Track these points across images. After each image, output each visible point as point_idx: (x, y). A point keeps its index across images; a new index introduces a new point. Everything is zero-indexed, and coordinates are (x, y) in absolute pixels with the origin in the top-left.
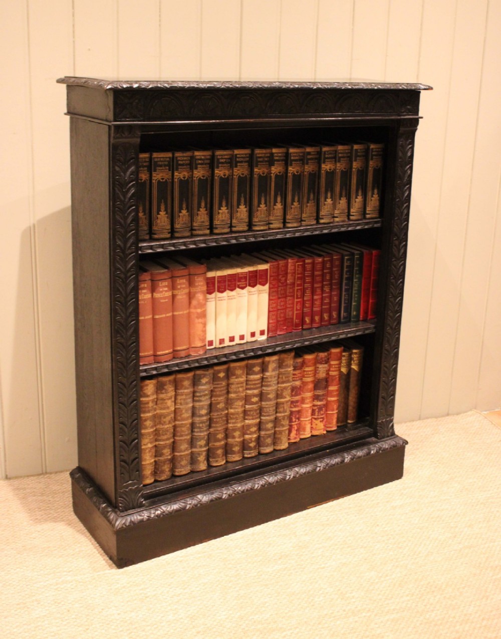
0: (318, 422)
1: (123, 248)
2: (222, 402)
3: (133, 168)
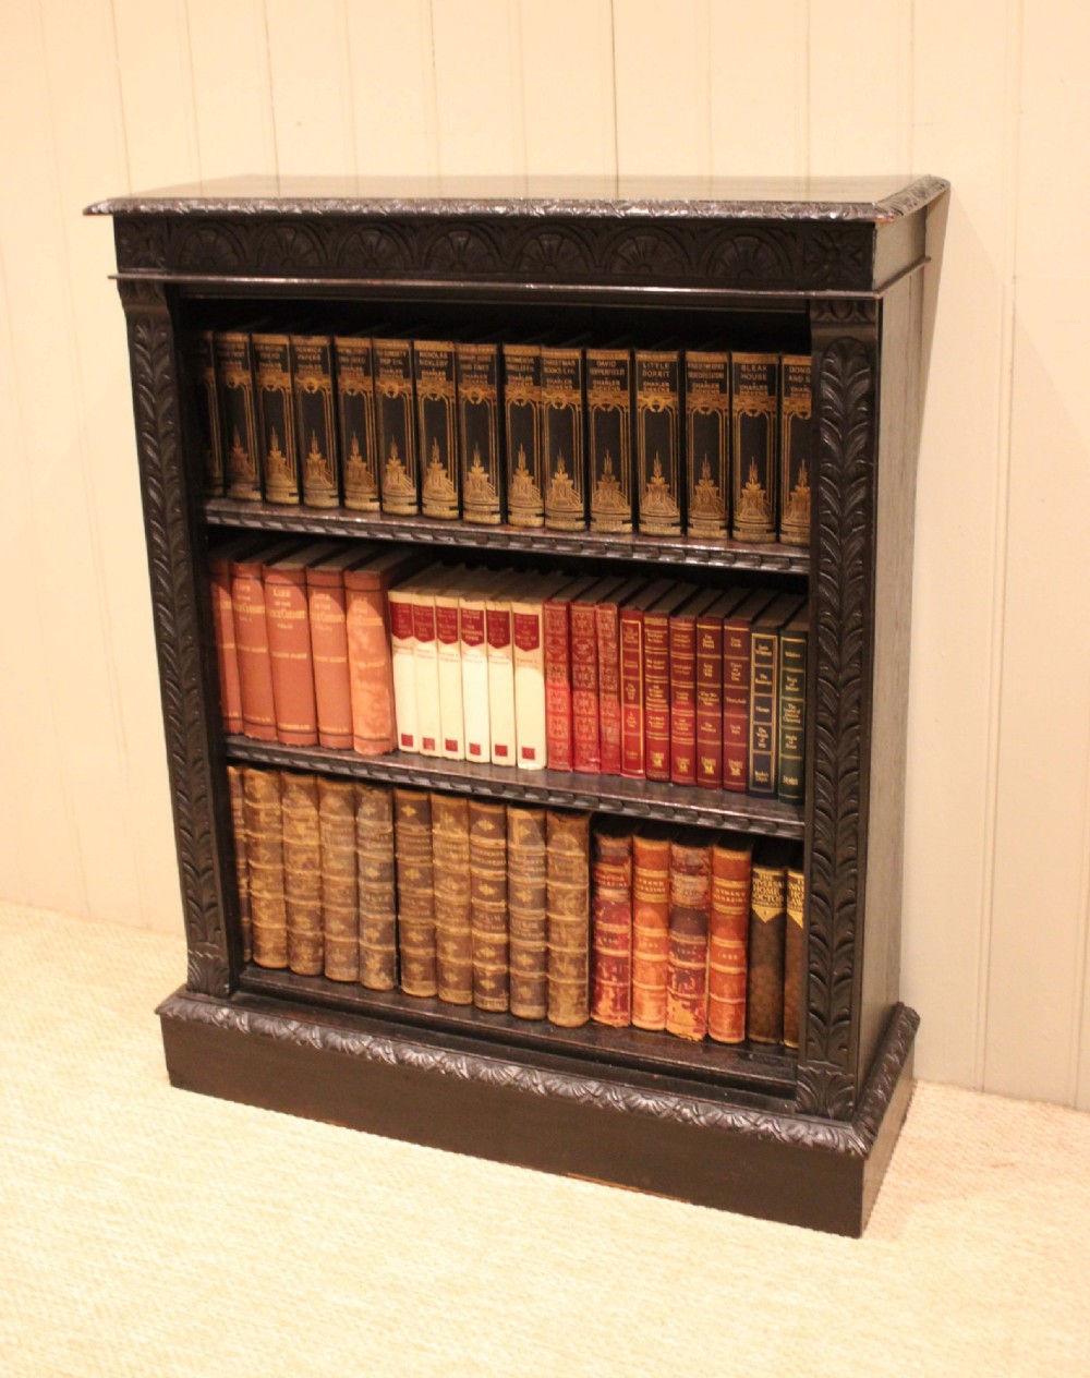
0: (678, 1005)
1: (161, 508)
2: (415, 868)
3: (166, 361)
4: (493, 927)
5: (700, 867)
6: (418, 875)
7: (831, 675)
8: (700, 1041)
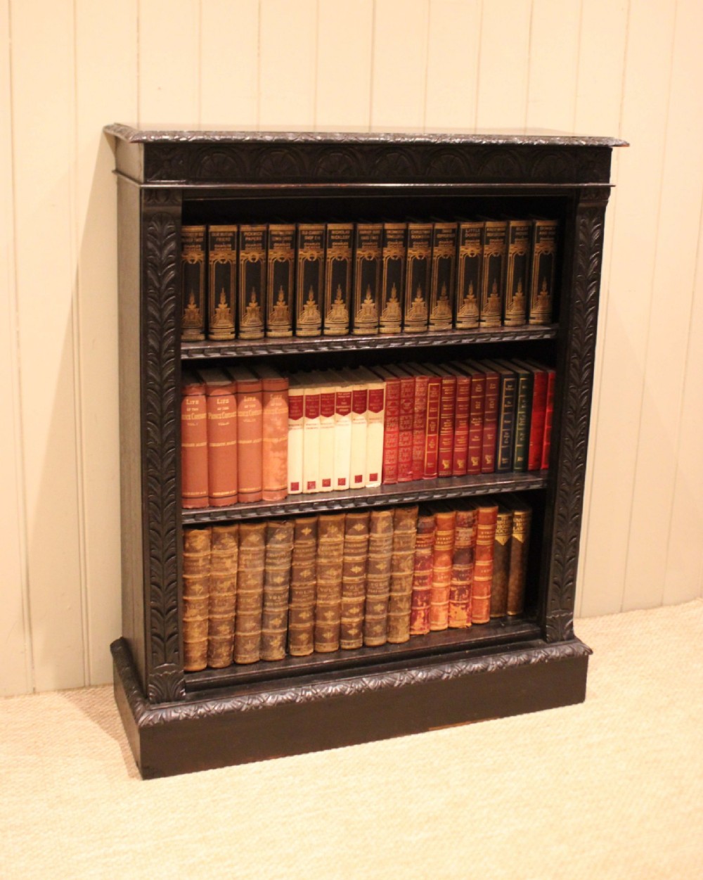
0: (458, 609)
1: (158, 351)
3: (173, 245)
4: (359, 593)
6: (308, 574)
8: (469, 627)
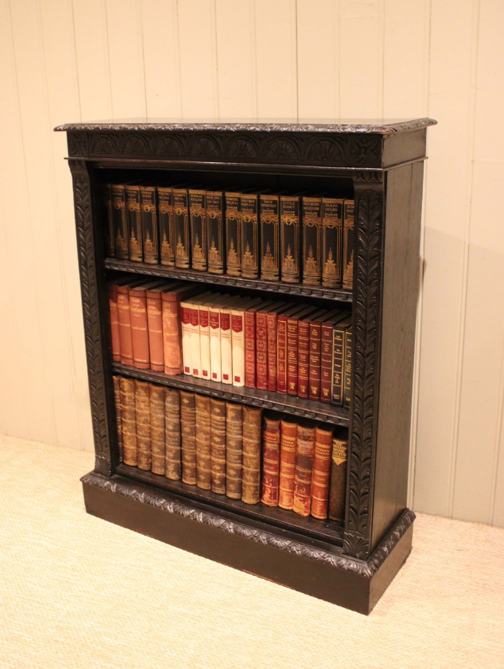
0: (299, 499)
1: (85, 260)
2: (188, 427)
3: (88, 196)
4: (219, 456)
5: (309, 437)
6: (189, 430)
7: (362, 351)
8: (307, 516)
